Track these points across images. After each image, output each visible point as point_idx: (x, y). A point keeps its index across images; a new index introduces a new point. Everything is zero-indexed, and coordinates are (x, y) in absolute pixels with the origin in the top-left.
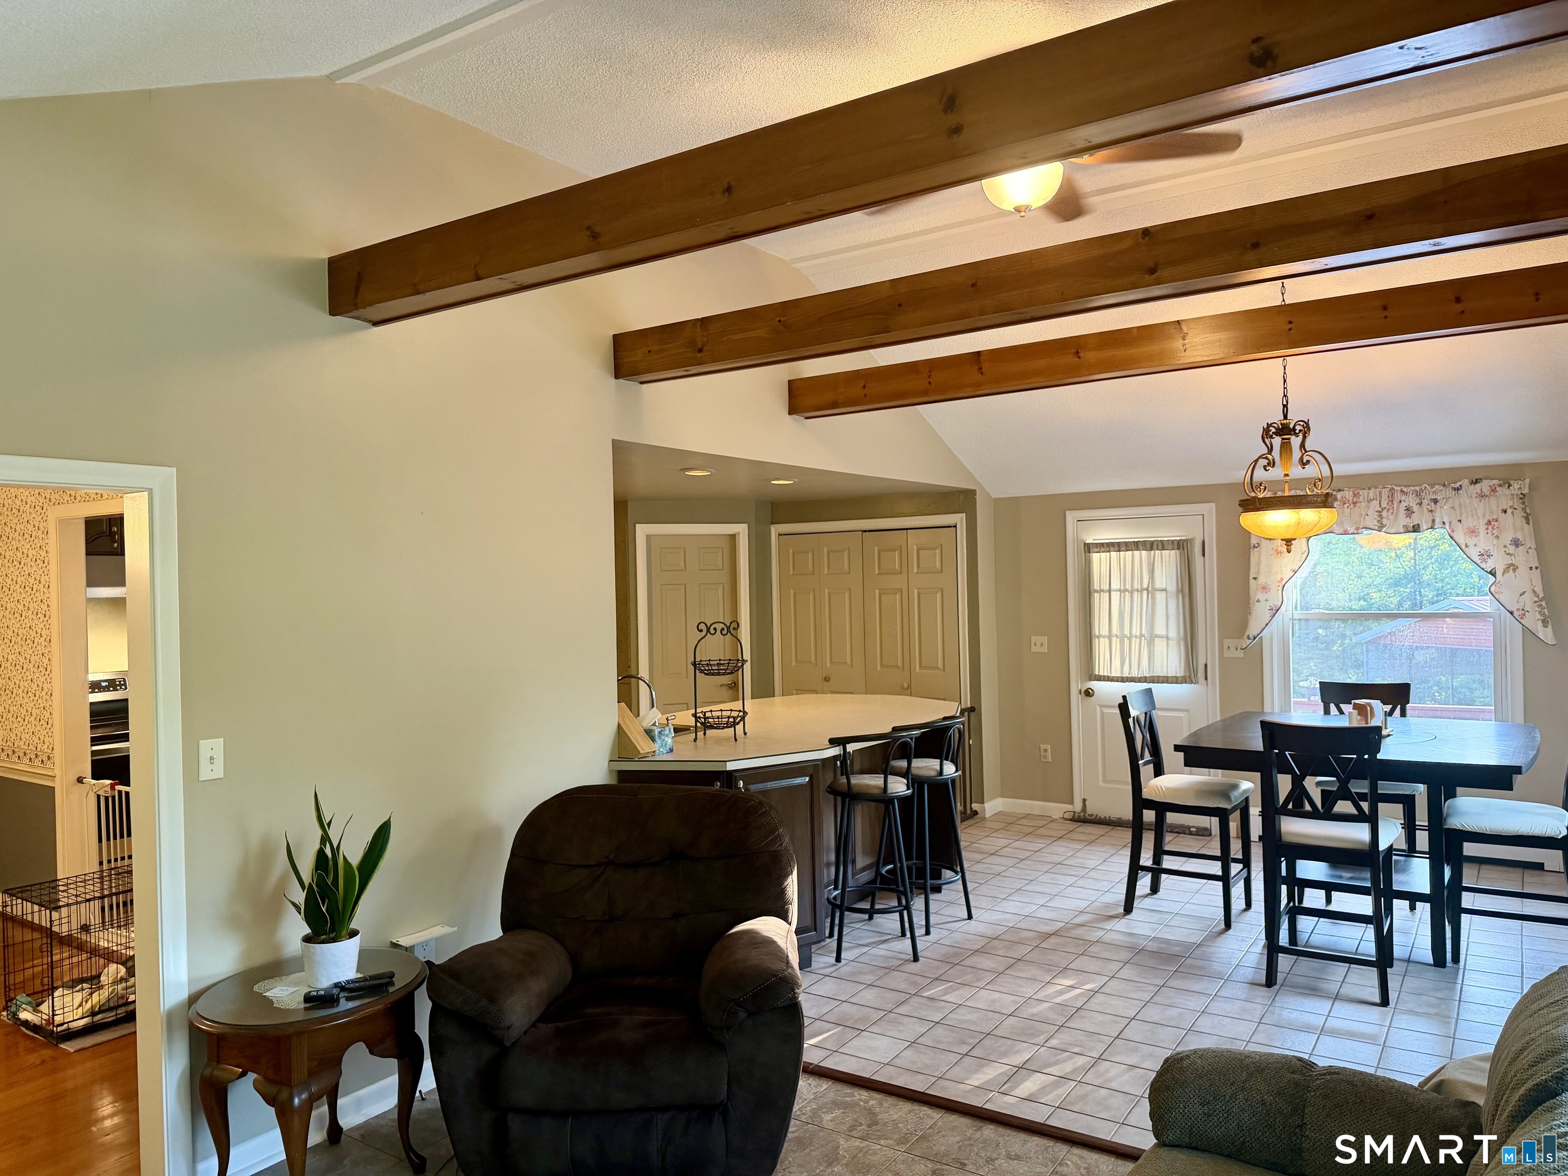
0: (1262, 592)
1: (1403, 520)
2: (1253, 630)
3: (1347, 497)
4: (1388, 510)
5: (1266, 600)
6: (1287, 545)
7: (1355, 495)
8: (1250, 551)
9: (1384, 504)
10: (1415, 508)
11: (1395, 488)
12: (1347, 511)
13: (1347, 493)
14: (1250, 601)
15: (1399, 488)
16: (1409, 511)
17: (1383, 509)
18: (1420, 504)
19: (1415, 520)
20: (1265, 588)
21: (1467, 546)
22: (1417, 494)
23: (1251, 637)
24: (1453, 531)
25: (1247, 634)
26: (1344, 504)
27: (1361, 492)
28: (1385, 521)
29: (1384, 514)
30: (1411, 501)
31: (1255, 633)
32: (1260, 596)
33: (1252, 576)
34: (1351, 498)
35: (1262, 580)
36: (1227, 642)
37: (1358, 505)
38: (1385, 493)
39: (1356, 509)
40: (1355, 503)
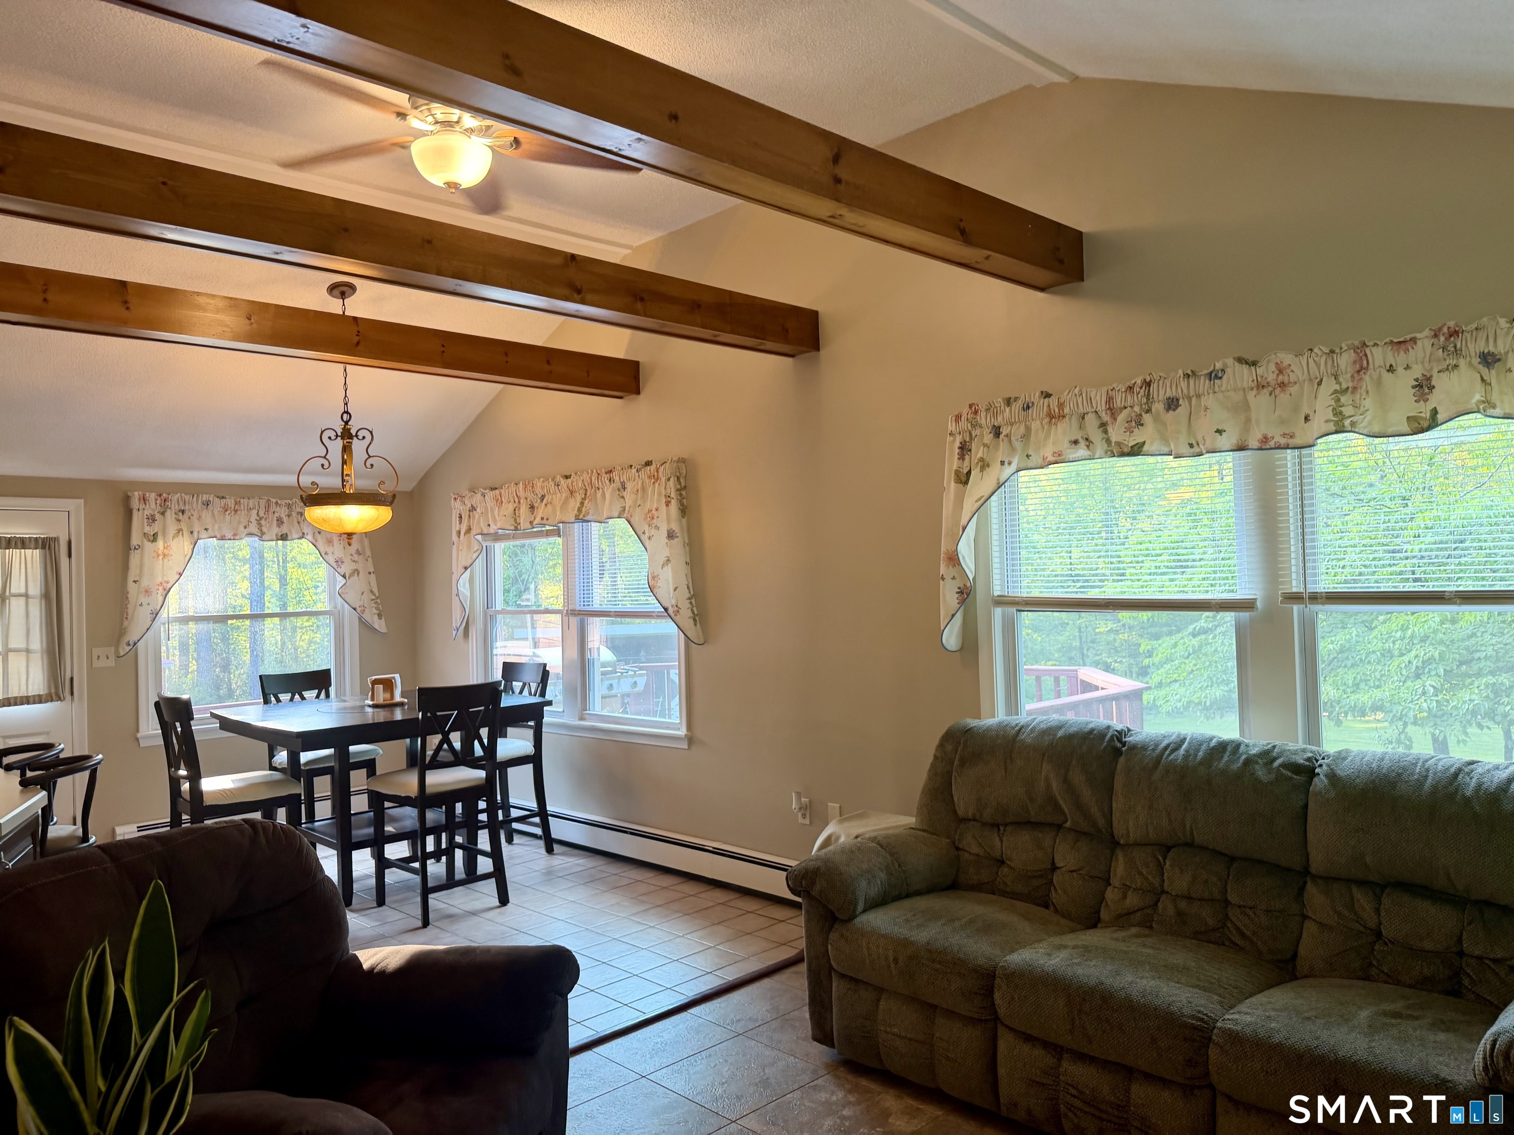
0: (145, 596)
1: (275, 530)
2: (133, 637)
3: (229, 504)
4: (266, 519)
5: (148, 604)
6: (348, 539)
7: (236, 503)
8: (129, 553)
9: (261, 514)
10: (285, 519)
11: (272, 500)
12: (228, 517)
13: (229, 500)
14: (128, 606)
15: (274, 501)
16: (280, 522)
17: (261, 519)
18: (289, 516)
19: (284, 529)
20: (147, 592)
21: (326, 553)
22: (289, 506)
23: (131, 643)
24: (316, 541)
25: (126, 640)
26: (227, 511)
27: (242, 500)
28: (264, 529)
29: (263, 522)
30: (282, 512)
31: (136, 639)
32: (143, 599)
33: (131, 578)
34: (233, 506)
35: (145, 583)
36: (96, 652)
37: (239, 512)
38: (263, 503)
39: (237, 517)
40: (236, 511)
